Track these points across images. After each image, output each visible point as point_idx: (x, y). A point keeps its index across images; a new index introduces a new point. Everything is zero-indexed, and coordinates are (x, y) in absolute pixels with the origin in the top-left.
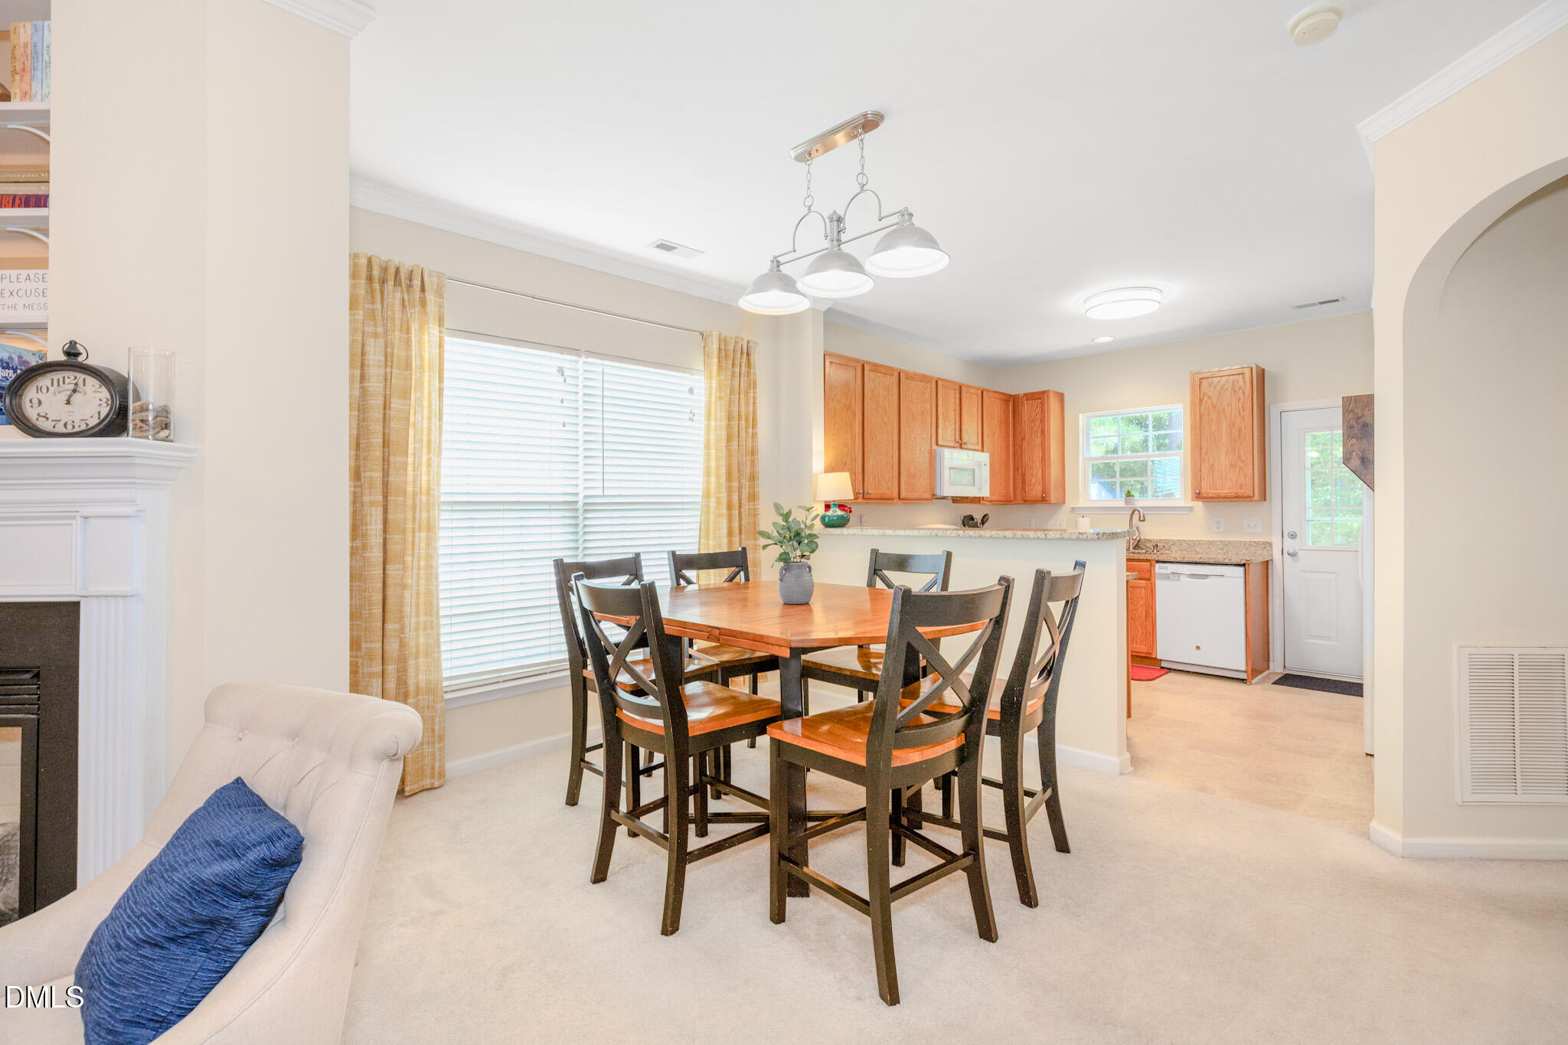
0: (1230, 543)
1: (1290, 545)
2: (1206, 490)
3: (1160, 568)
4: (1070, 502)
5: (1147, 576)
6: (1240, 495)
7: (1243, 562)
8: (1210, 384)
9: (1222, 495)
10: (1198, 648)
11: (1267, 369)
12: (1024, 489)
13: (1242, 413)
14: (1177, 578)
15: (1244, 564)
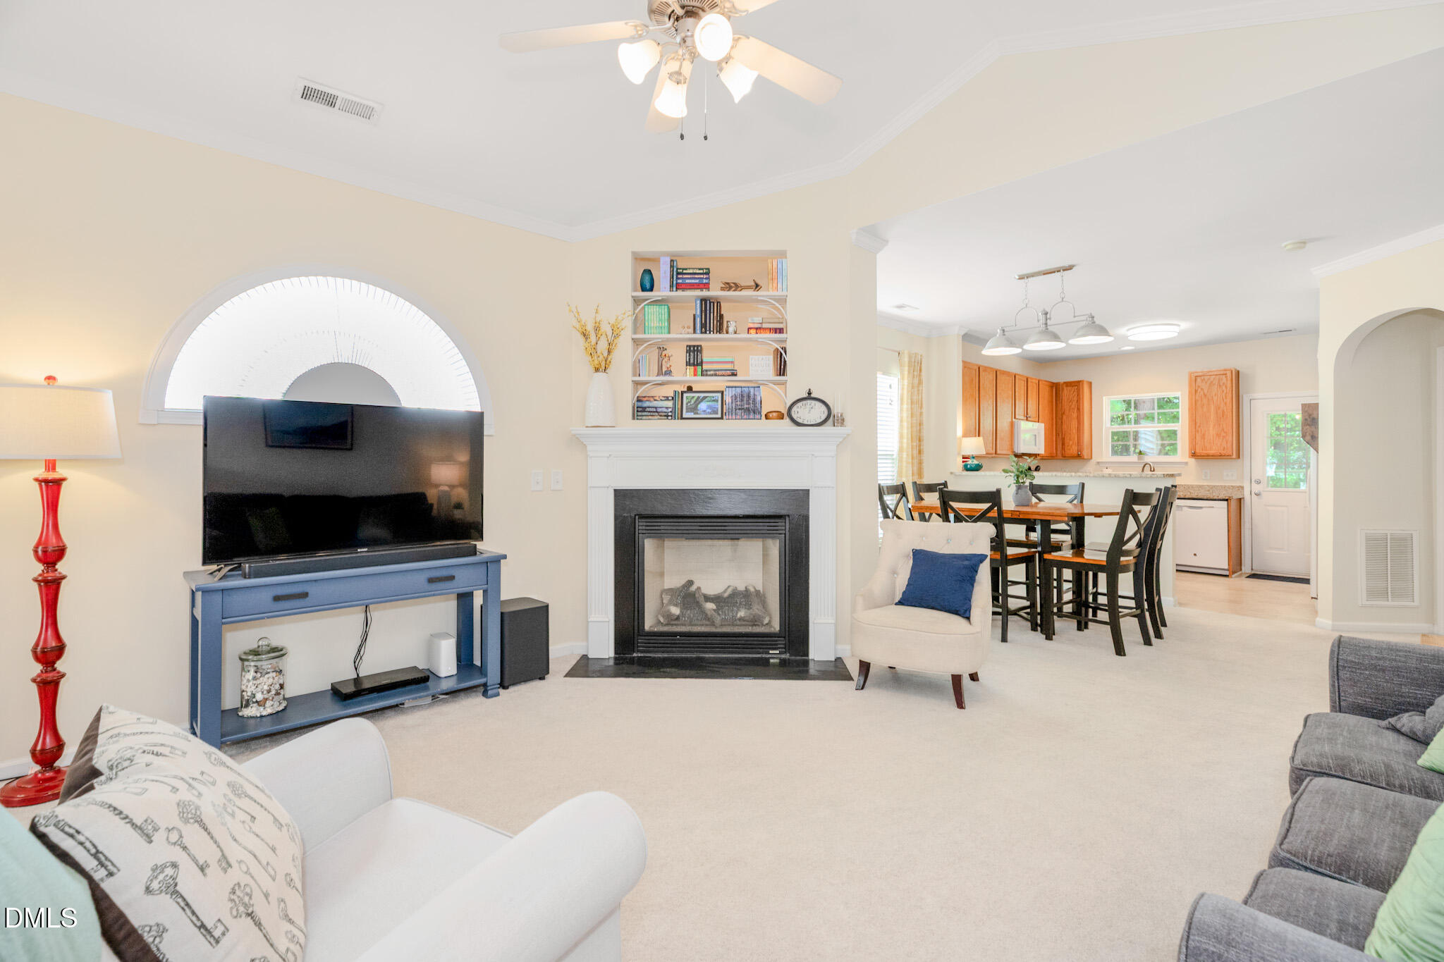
0: (1214, 486)
1: (1256, 488)
2: (1198, 451)
4: (1096, 458)
6: (1222, 454)
7: (1227, 498)
8: (1203, 380)
9: (1210, 454)
10: (1195, 555)
11: (1240, 370)
12: (1063, 448)
13: (1225, 400)
15: (1227, 500)
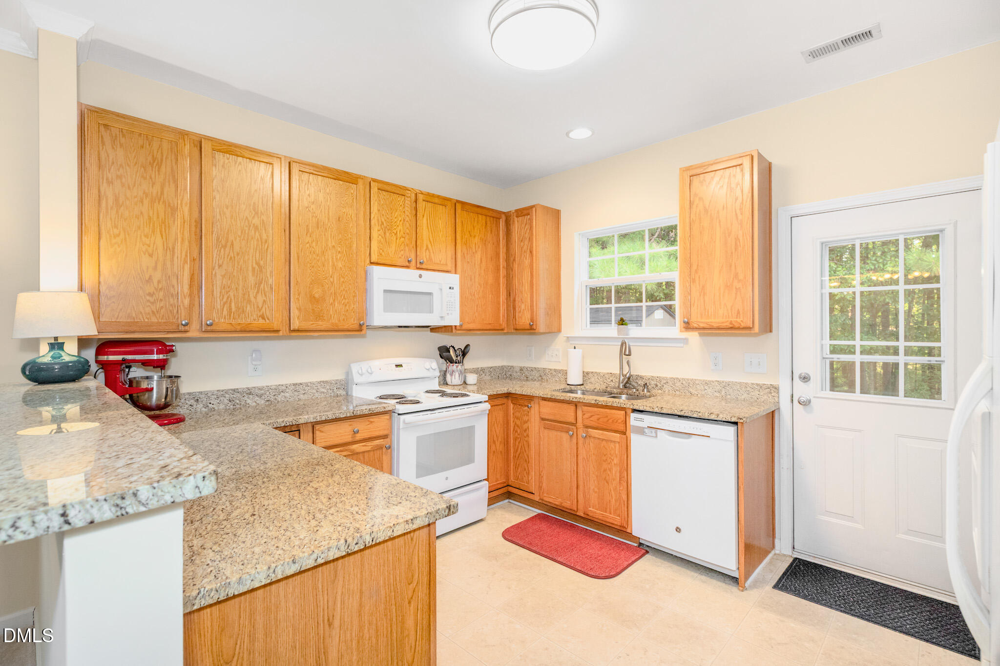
0: (728, 384)
1: (802, 390)
2: (695, 320)
3: (636, 419)
4: (565, 331)
5: (621, 427)
6: (737, 325)
7: (733, 420)
8: (702, 182)
9: (715, 325)
10: (678, 530)
12: (514, 316)
13: (740, 217)
14: (654, 434)
15: (736, 423)
